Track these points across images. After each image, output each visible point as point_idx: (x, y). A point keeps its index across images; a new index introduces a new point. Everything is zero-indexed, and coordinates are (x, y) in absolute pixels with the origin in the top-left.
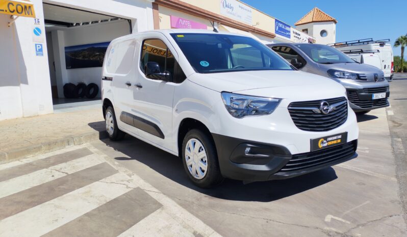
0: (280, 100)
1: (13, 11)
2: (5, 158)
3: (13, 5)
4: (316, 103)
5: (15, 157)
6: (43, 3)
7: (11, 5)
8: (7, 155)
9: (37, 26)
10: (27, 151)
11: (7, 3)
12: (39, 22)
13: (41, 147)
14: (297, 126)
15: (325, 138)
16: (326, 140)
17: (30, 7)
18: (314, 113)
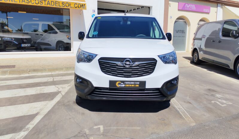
0: (97, 55)
1: (77, 7)
2: (46, 70)
3: (77, 4)
4: (121, 60)
5: (51, 71)
6: (98, 1)
7: (76, 5)
8: (47, 70)
9: (94, 13)
10: (57, 69)
11: (74, 4)
12: (95, 11)
13: (63, 68)
14: (102, 71)
15: (123, 82)
16: (124, 83)
17: (84, 5)
18: (117, 65)
